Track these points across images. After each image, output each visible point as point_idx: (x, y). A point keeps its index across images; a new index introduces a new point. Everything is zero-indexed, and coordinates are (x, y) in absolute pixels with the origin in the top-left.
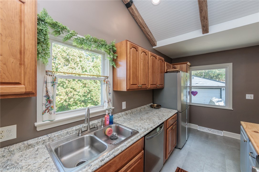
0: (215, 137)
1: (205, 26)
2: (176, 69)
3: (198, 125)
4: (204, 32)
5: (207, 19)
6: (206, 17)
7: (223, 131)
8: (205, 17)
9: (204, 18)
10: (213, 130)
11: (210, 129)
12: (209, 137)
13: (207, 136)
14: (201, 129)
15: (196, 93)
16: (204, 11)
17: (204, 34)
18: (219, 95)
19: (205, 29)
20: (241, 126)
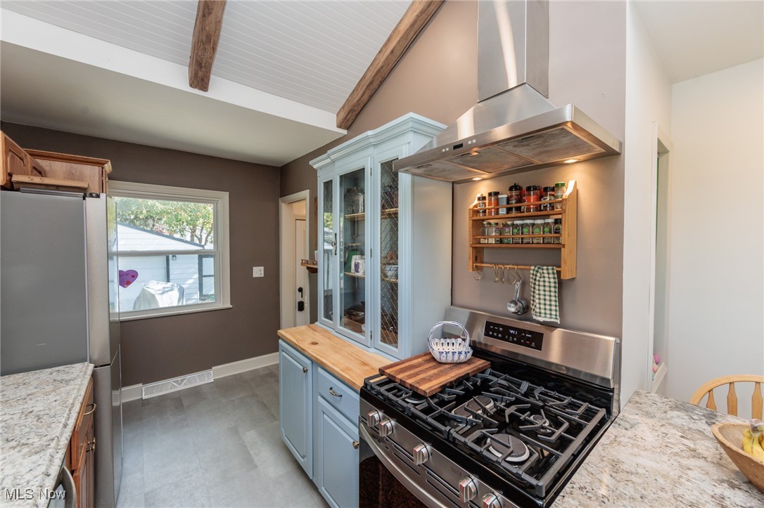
0: (196, 393)
1: (203, 65)
2: (45, 176)
3: (141, 385)
4: (195, 82)
5: (214, 49)
6: (212, 40)
7: (213, 368)
8: (211, 36)
9: (209, 37)
10: (188, 377)
11: (179, 378)
12: (185, 405)
13: (177, 403)
14: (153, 393)
15: (133, 276)
16: (212, 18)
17: (195, 88)
18: (164, 271)
19: (200, 74)
20: (280, 341)
